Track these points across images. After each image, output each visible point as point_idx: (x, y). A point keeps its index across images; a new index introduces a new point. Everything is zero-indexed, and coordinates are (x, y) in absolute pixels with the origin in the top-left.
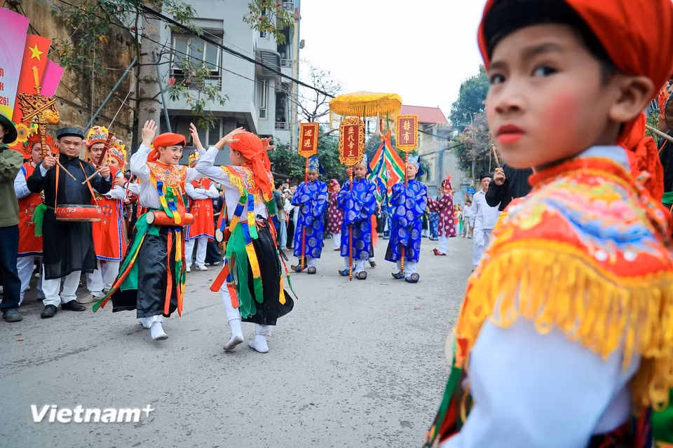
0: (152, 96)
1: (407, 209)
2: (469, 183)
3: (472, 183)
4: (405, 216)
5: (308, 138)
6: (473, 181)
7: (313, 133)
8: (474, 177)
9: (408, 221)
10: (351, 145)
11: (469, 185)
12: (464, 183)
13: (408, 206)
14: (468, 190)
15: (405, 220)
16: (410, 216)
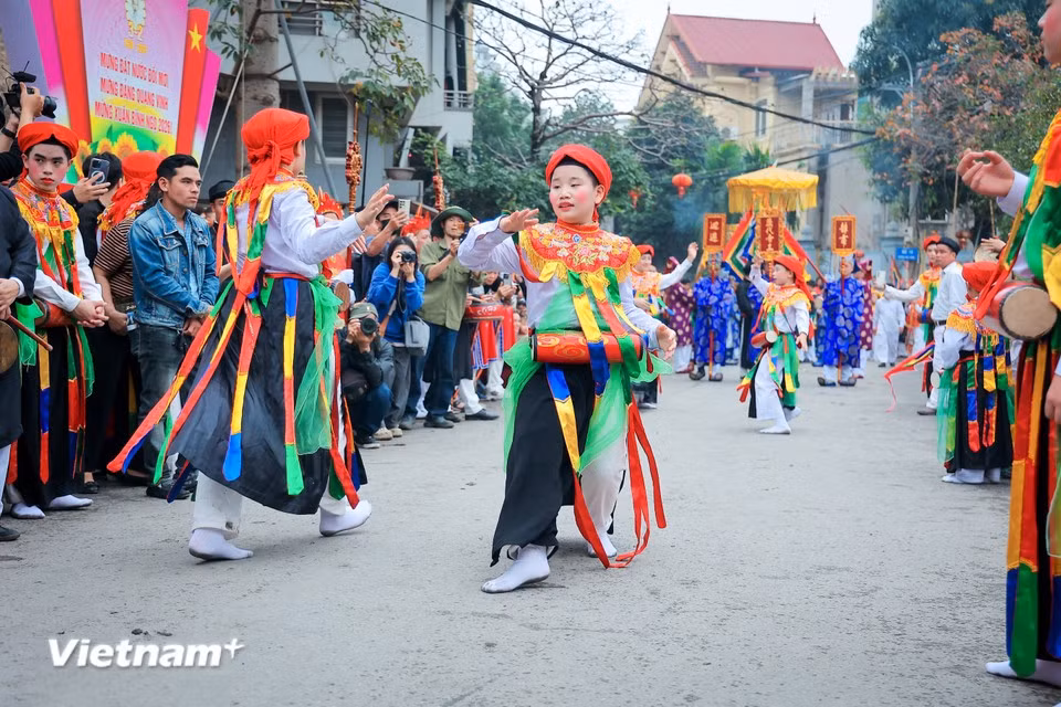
0: (269, 72)
1: (845, 319)
2: (901, 233)
3: (908, 232)
4: (845, 327)
5: (713, 231)
6: (911, 231)
7: (720, 226)
8: (913, 218)
9: (848, 331)
10: (770, 238)
11: (902, 239)
12: (888, 234)
13: (846, 315)
14: (899, 252)
15: (845, 331)
16: (850, 325)
